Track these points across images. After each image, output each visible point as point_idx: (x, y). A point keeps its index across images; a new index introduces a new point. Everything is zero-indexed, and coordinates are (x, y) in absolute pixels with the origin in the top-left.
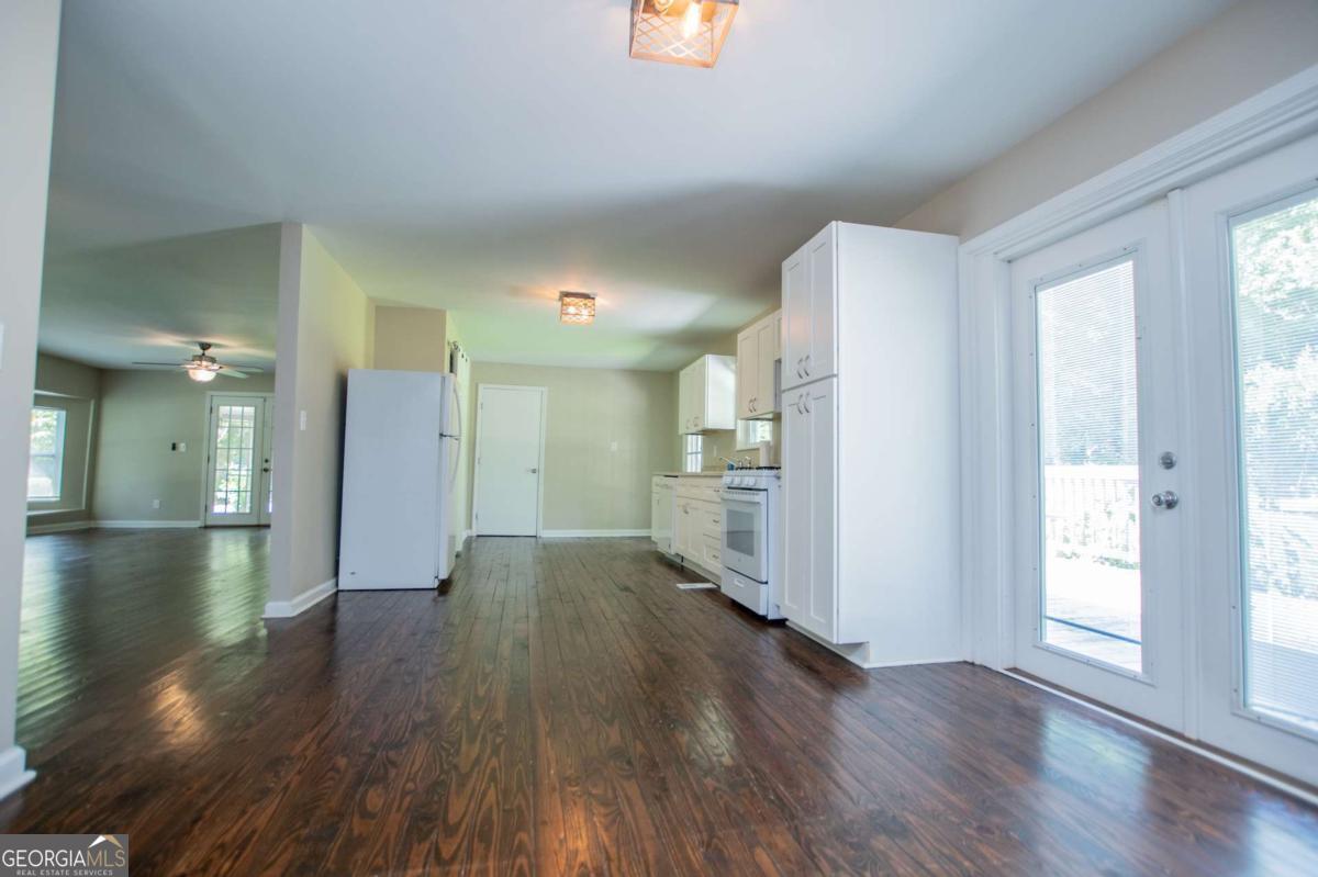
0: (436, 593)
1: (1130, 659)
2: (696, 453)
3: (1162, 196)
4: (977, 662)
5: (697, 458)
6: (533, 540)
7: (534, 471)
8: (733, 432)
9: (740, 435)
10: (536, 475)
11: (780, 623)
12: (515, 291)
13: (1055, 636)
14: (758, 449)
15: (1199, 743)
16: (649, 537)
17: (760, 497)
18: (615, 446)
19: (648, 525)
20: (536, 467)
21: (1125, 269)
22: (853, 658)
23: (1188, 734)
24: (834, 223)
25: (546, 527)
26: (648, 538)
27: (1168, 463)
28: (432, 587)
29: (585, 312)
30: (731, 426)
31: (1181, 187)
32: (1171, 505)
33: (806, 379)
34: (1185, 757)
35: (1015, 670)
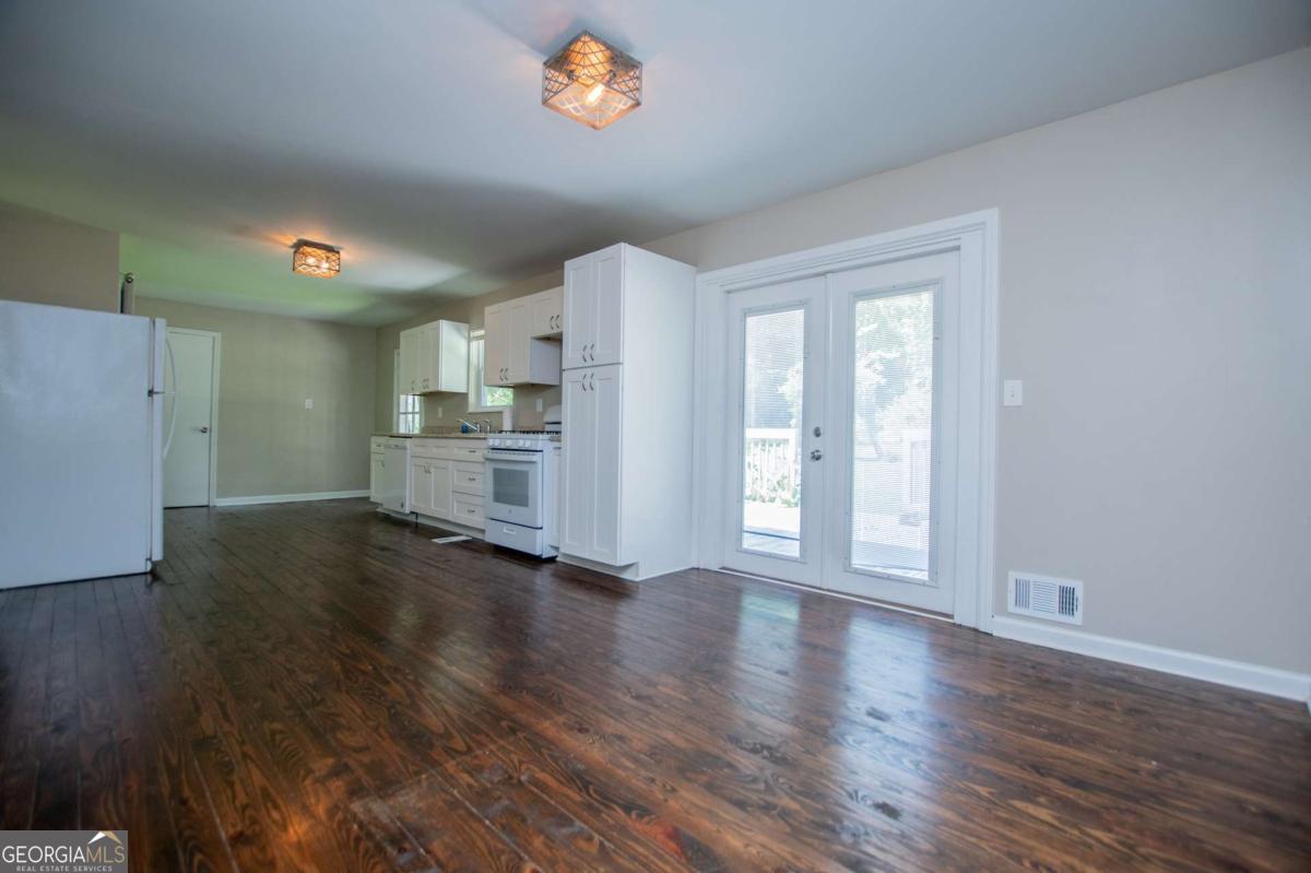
0: (149, 578)
1: (793, 550)
2: (413, 413)
3: (824, 274)
4: (702, 567)
5: (413, 418)
6: (205, 510)
7: (204, 431)
8: (464, 396)
9: (472, 399)
10: (207, 435)
11: (552, 560)
12: (241, 230)
13: (749, 542)
14: (501, 413)
15: (828, 590)
16: (369, 498)
17: (536, 457)
18: (309, 403)
19: (368, 487)
20: (207, 426)
21: (799, 315)
22: (627, 576)
23: (823, 587)
24: (622, 244)
25: (221, 495)
26: (366, 499)
27: (817, 433)
28: (143, 570)
29: (325, 265)
30: (464, 391)
31: (832, 272)
32: (818, 458)
33: (589, 363)
34: (821, 599)
35: (724, 568)
